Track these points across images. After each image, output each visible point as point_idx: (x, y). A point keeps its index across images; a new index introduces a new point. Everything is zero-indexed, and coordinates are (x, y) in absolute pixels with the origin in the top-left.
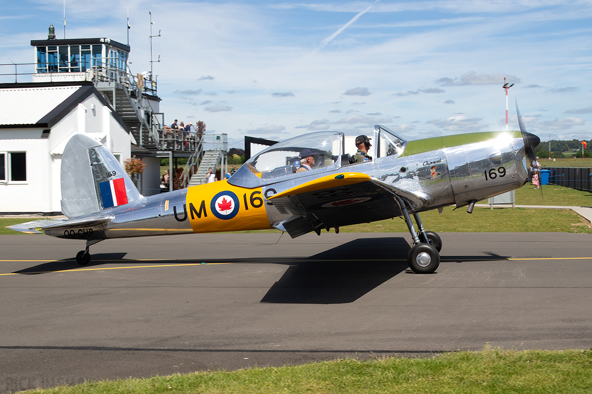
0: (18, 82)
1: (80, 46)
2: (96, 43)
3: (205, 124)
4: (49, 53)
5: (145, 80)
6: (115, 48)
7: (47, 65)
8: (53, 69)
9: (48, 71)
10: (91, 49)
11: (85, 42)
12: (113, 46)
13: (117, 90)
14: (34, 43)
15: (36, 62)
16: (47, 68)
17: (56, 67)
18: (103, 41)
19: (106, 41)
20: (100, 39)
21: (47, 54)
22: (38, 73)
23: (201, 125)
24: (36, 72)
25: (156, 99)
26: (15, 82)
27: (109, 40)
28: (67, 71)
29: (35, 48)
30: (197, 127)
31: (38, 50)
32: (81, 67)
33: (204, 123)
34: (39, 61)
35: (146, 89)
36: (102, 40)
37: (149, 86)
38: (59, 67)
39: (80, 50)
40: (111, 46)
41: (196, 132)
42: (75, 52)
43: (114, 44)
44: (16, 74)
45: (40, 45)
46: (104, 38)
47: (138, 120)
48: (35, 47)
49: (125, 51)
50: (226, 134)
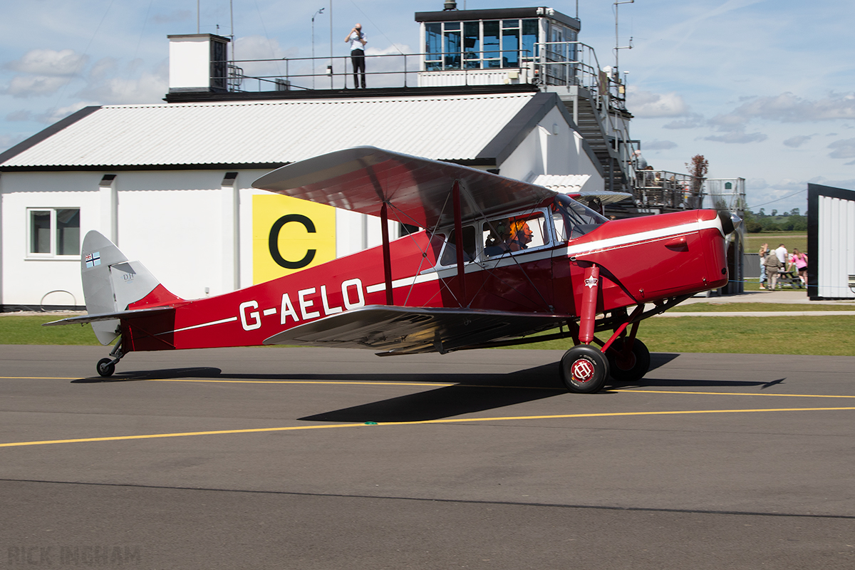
0: (408, 86)
1: (501, 22)
2: (530, 18)
3: (706, 162)
4: (446, 34)
5: (610, 81)
6: (559, 24)
7: (443, 56)
8: (453, 63)
9: (443, 68)
10: (520, 27)
11: (511, 15)
12: (558, 21)
13: (580, 99)
14: (420, 18)
15: (422, 50)
16: (443, 61)
17: (458, 59)
18: (542, 13)
19: (547, 13)
20: (537, 9)
21: (443, 35)
22: (427, 71)
23: (700, 163)
24: (422, 67)
25: (626, 115)
26: (403, 86)
27: (550, 11)
28: (477, 66)
29: (422, 26)
30: (694, 166)
31: (427, 30)
32: (501, 58)
33: (706, 158)
34: (428, 48)
35: (611, 97)
36: (540, 11)
37: (613, 92)
38: (463, 60)
39: (501, 28)
40: (554, 22)
41: (690, 174)
42: (492, 31)
43: (559, 19)
44: (405, 73)
45: (430, 20)
46: (545, 8)
47: (608, 153)
48: (423, 24)
49: (573, 30)
50: (744, 180)
